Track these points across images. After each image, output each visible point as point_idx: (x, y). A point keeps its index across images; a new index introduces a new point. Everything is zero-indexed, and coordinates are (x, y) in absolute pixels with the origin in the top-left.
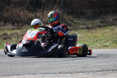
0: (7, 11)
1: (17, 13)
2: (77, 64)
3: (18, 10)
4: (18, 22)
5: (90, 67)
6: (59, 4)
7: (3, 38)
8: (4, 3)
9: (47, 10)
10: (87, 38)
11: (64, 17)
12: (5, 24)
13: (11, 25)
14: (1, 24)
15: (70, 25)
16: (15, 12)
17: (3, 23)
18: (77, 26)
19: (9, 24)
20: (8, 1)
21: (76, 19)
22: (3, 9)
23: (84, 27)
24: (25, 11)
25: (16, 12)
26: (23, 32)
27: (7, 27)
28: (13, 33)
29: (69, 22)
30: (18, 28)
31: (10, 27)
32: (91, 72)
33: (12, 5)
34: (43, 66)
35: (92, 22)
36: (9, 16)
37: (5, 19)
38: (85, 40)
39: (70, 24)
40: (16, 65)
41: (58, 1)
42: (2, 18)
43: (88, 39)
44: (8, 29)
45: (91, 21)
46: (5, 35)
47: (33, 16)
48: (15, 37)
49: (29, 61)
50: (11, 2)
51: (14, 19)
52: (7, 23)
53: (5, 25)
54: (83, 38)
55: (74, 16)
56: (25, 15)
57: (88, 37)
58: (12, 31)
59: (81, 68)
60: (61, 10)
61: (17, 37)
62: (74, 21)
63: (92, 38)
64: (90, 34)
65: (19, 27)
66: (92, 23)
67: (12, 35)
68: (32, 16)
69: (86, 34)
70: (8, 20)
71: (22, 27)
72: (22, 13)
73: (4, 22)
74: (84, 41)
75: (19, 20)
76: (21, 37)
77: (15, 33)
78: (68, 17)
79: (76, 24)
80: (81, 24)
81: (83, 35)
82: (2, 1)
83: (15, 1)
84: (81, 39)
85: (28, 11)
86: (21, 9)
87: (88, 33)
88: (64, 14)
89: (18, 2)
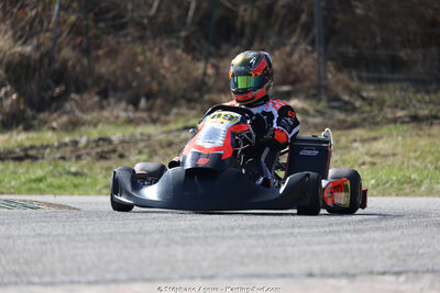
0: (112, 53)
1: (149, 62)
2: (375, 245)
3: (152, 50)
4: (150, 96)
5: (423, 255)
6: (307, 28)
7: (94, 152)
8: (102, 25)
10: (412, 155)
11: (326, 78)
12: (105, 103)
13: (123, 105)
14: (89, 103)
15: (349, 107)
16: (141, 58)
17: (96, 98)
18: (376, 112)
19: (120, 100)
20: (114, 18)
21: (372, 87)
22: (98, 47)
23: (400, 113)
24: (179, 52)
25: (145, 57)
26: (170, 132)
27: (112, 112)
28: (133, 135)
29: (346, 98)
30: (150, 117)
31: (123, 115)
32: (427, 271)
33: (131, 30)
34: (243, 251)
35: (433, 97)
36: (119, 73)
37: (103, 85)
38: (406, 165)
39: (346, 103)
40: (143, 247)
41: (304, 18)
42: (89, 81)
43: (416, 159)
44: (115, 122)
45: (428, 92)
46: (101, 143)
47: (210, 71)
48: (140, 152)
49: (193, 234)
50: (124, 20)
51: (135, 84)
52: (112, 100)
53: (102, 108)
54: (399, 158)
55: (364, 74)
56: (179, 69)
57: (415, 151)
58: (130, 131)
59: (390, 257)
60: (312, 52)
61: (146, 150)
62: (365, 94)
63: (430, 158)
64: (423, 142)
65: (155, 115)
66: (430, 102)
67: (128, 142)
68: (205, 74)
69: (409, 141)
70: (115, 89)
71: (167, 113)
72: (166, 62)
73: (99, 93)
74: (400, 169)
75: (155, 86)
76: (161, 152)
77: (138, 137)
78: (343, 77)
79: (370, 105)
80: (388, 103)
81: (397, 145)
82: (91, 15)
83: (142, 18)
84: (390, 160)
85: (188, 54)
86: (163, 46)
87: (417, 138)
88: (325, 64)
89: (151, 19)
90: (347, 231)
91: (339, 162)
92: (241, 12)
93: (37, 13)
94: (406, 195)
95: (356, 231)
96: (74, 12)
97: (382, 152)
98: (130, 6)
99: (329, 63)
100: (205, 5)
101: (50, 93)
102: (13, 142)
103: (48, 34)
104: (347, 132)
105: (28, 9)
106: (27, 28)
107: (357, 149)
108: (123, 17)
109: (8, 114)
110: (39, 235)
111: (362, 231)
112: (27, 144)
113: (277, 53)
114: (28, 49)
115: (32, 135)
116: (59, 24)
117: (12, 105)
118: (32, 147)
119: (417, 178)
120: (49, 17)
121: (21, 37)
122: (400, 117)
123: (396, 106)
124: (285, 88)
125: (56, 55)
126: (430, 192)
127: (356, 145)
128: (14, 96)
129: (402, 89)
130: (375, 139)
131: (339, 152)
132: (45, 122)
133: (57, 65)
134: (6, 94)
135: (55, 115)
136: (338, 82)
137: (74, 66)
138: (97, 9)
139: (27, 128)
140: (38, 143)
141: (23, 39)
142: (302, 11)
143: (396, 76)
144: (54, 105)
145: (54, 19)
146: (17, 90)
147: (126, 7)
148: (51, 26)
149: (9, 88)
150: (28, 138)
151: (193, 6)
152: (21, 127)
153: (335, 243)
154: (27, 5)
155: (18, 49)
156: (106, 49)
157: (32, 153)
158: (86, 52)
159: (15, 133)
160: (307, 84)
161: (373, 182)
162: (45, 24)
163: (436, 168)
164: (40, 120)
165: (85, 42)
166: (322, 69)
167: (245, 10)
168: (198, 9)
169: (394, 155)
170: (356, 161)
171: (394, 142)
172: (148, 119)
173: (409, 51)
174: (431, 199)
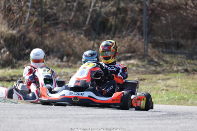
0: (52, 35)
1: (69, 40)
2: (169, 127)
3: (70, 35)
4: (68, 55)
6: (140, 28)
8: (48, 23)
9: (119, 38)
10: (185, 87)
11: (147, 52)
12: (48, 57)
13: (56, 59)
16: (65, 38)
19: (55, 57)
20: (54, 20)
21: (168, 56)
22: (46, 33)
23: (180, 68)
24: (82, 36)
25: (67, 38)
27: (51, 62)
28: (60, 73)
29: (156, 60)
31: (56, 63)
33: (60, 26)
35: (195, 62)
36: (55, 45)
37: (47, 50)
38: (182, 91)
39: (156, 62)
41: (138, 23)
43: (187, 89)
44: (52, 66)
45: (193, 59)
47: (96, 45)
50: (59, 21)
51: (62, 50)
52: (51, 56)
53: (47, 60)
54: (179, 88)
55: (165, 50)
56: (82, 44)
58: (59, 70)
60: (142, 39)
62: (164, 59)
63: (193, 88)
64: (190, 81)
68: (93, 46)
69: (184, 80)
70: (53, 51)
71: (76, 63)
72: (76, 40)
74: (179, 93)
75: (71, 52)
77: (63, 73)
79: (167, 64)
80: (175, 63)
81: (178, 82)
82: (43, 18)
83: (66, 20)
84: (175, 89)
85: (86, 37)
86: (75, 33)
87: (187, 79)
88: (147, 45)
89: (70, 21)
90: (155, 119)
91: (152, 89)
92: (111, 20)
93: (19, 16)
94: (182, 105)
95: (160, 120)
96: (36, 16)
97: (171, 85)
98: (61, 15)
99: (149, 44)
100: (94, 16)
101: (24, 52)
102: (6, 73)
103: (24, 26)
104: (156, 75)
105: (15, 14)
106: (15, 23)
107: (160, 83)
108: (57, 19)
109: (4, 61)
110: (18, 115)
111: (163, 120)
112: (13, 74)
113: (126, 39)
114: (14, 32)
115: (15, 70)
116: (29, 22)
117: (6, 57)
118: (15, 76)
119: (187, 97)
120: (25, 18)
121: (12, 27)
122: (180, 70)
123: (178, 65)
124: (129, 55)
125: (27, 35)
126: (192, 104)
127: (160, 81)
128: (8, 53)
129: (181, 57)
130: (168, 79)
131: (152, 84)
132: (21, 65)
133: (27, 40)
134: (4, 51)
135: (25, 62)
136: (153, 52)
137: (35, 41)
138: (46, 16)
139: (13, 68)
140: (17, 74)
141: (13, 27)
142: (138, 21)
143: (179, 51)
144: (25, 57)
145: (27, 19)
146: (9, 50)
147: (59, 15)
148: (26, 22)
149: (5, 49)
150: (13, 72)
151: (89, 16)
152: (10, 67)
153: (151, 124)
154: (15, 12)
155: (10, 32)
156: (49, 34)
157: (14, 78)
158: (41, 34)
159: (7, 69)
160: (139, 53)
161: (167, 98)
162: (23, 21)
163: (195, 93)
164: (19, 64)
165: (40, 30)
166: (146, 47)
167: (113, 19)
168: (91, 17)
169: (177, 86)
170: (159, 88)
171: (177, 81)
172: (67, 65)
173: (185, 40)
174: (193, 107)
